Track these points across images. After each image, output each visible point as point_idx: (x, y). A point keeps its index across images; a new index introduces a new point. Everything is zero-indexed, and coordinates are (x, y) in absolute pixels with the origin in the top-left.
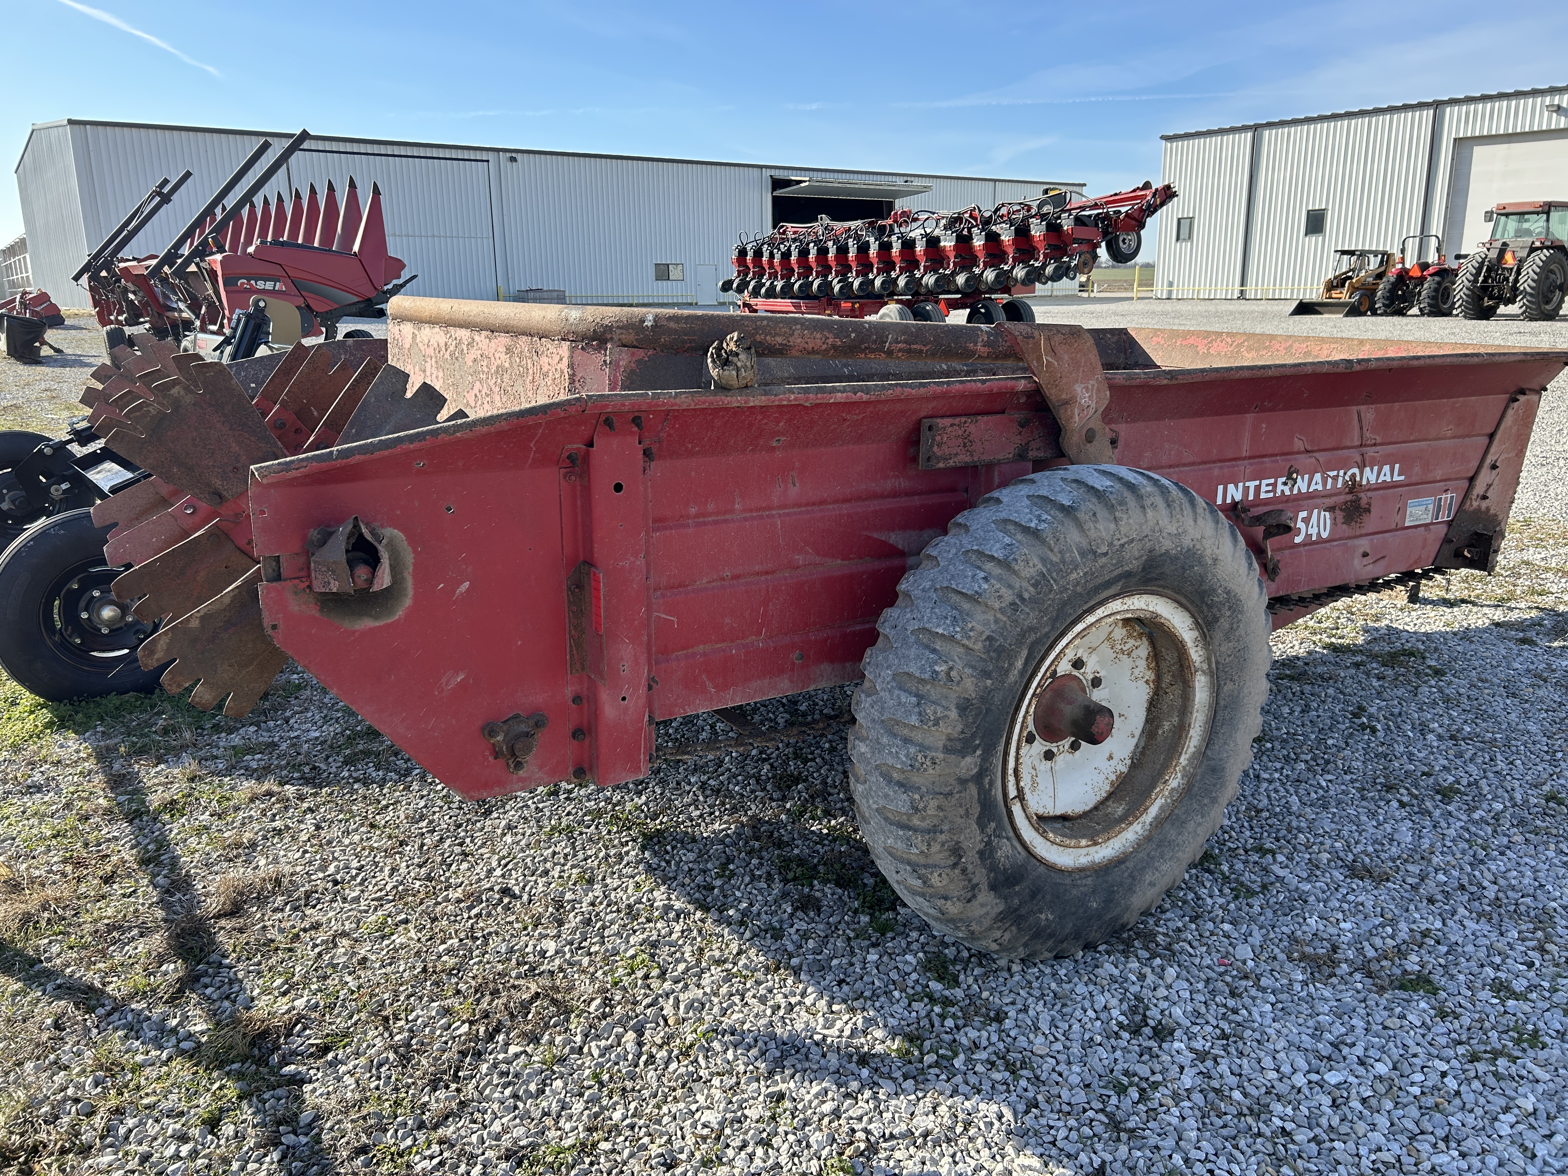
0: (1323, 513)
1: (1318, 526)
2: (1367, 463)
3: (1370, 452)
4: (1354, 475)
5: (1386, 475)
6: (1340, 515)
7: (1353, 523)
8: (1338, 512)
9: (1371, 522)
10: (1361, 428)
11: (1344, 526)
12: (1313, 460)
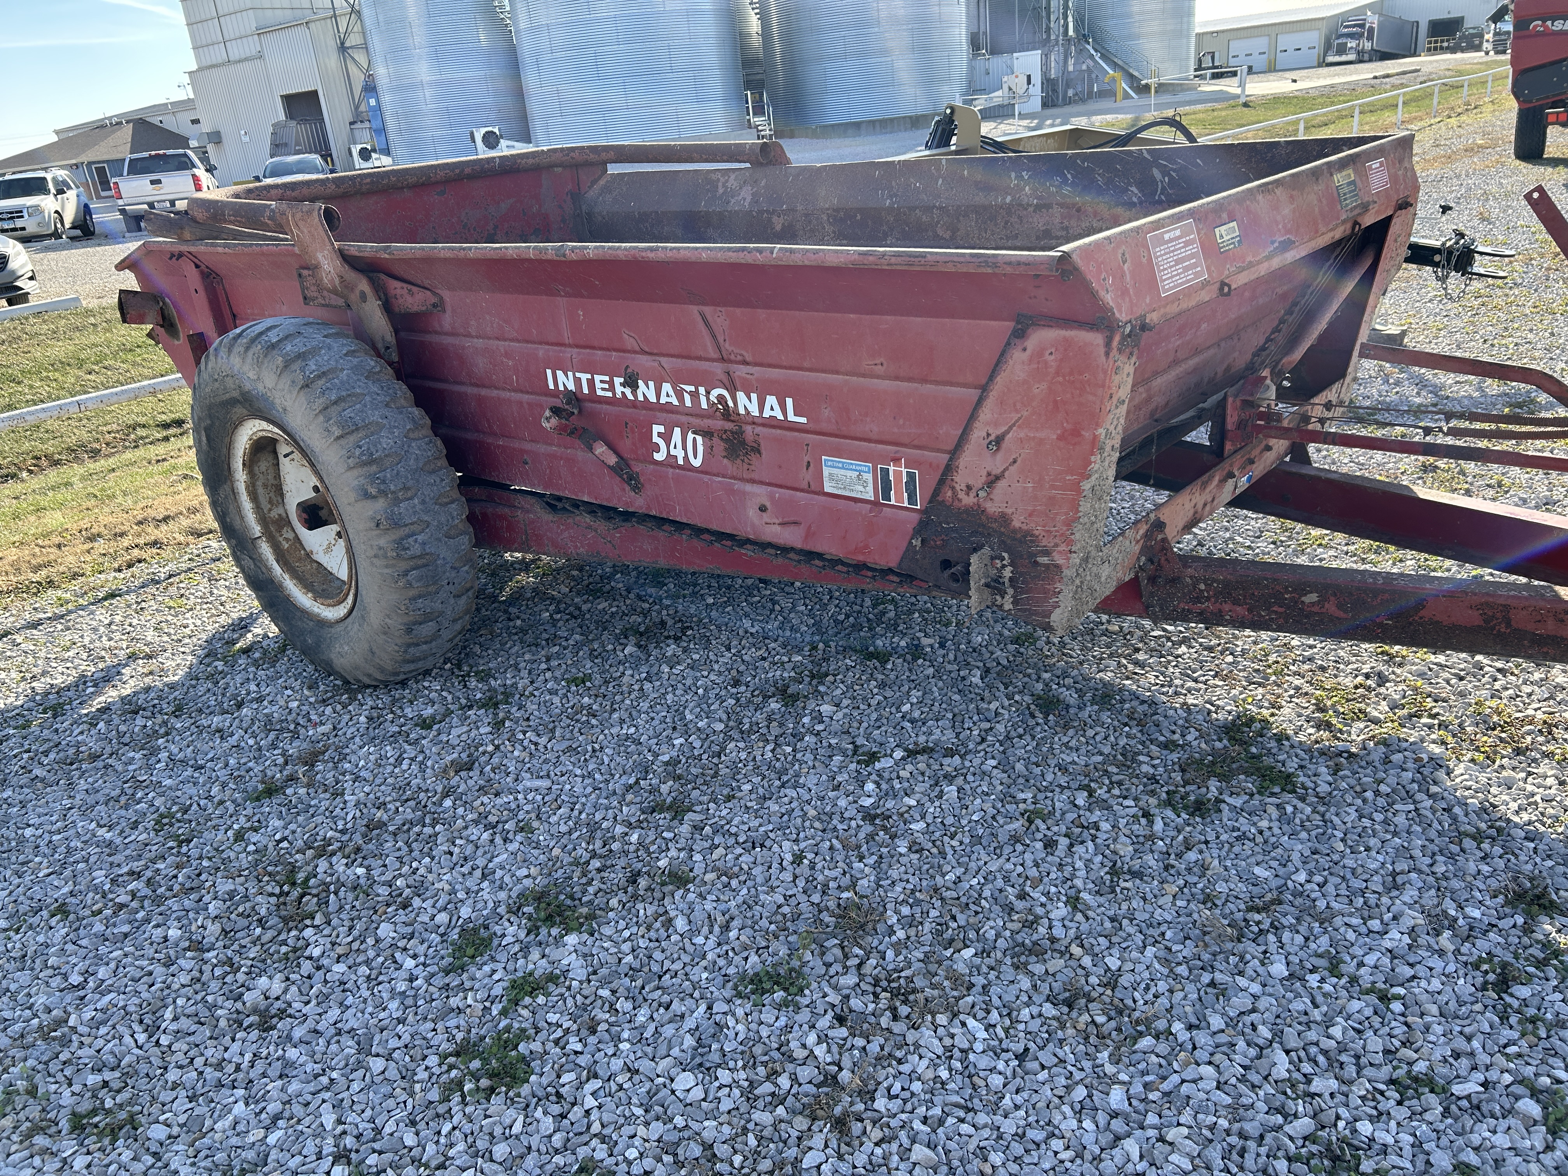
0: (690, 436)
1: (684, 448)
2: (738, 385)
3: (741, 371)
4: (720, 398)
5: (772, 408)
6: (720, 446)
7: (739, 461)
8: (716, 440)
9: (762, 467)
10: (714, 337)
11: (725, 461)
12: (656, 364)
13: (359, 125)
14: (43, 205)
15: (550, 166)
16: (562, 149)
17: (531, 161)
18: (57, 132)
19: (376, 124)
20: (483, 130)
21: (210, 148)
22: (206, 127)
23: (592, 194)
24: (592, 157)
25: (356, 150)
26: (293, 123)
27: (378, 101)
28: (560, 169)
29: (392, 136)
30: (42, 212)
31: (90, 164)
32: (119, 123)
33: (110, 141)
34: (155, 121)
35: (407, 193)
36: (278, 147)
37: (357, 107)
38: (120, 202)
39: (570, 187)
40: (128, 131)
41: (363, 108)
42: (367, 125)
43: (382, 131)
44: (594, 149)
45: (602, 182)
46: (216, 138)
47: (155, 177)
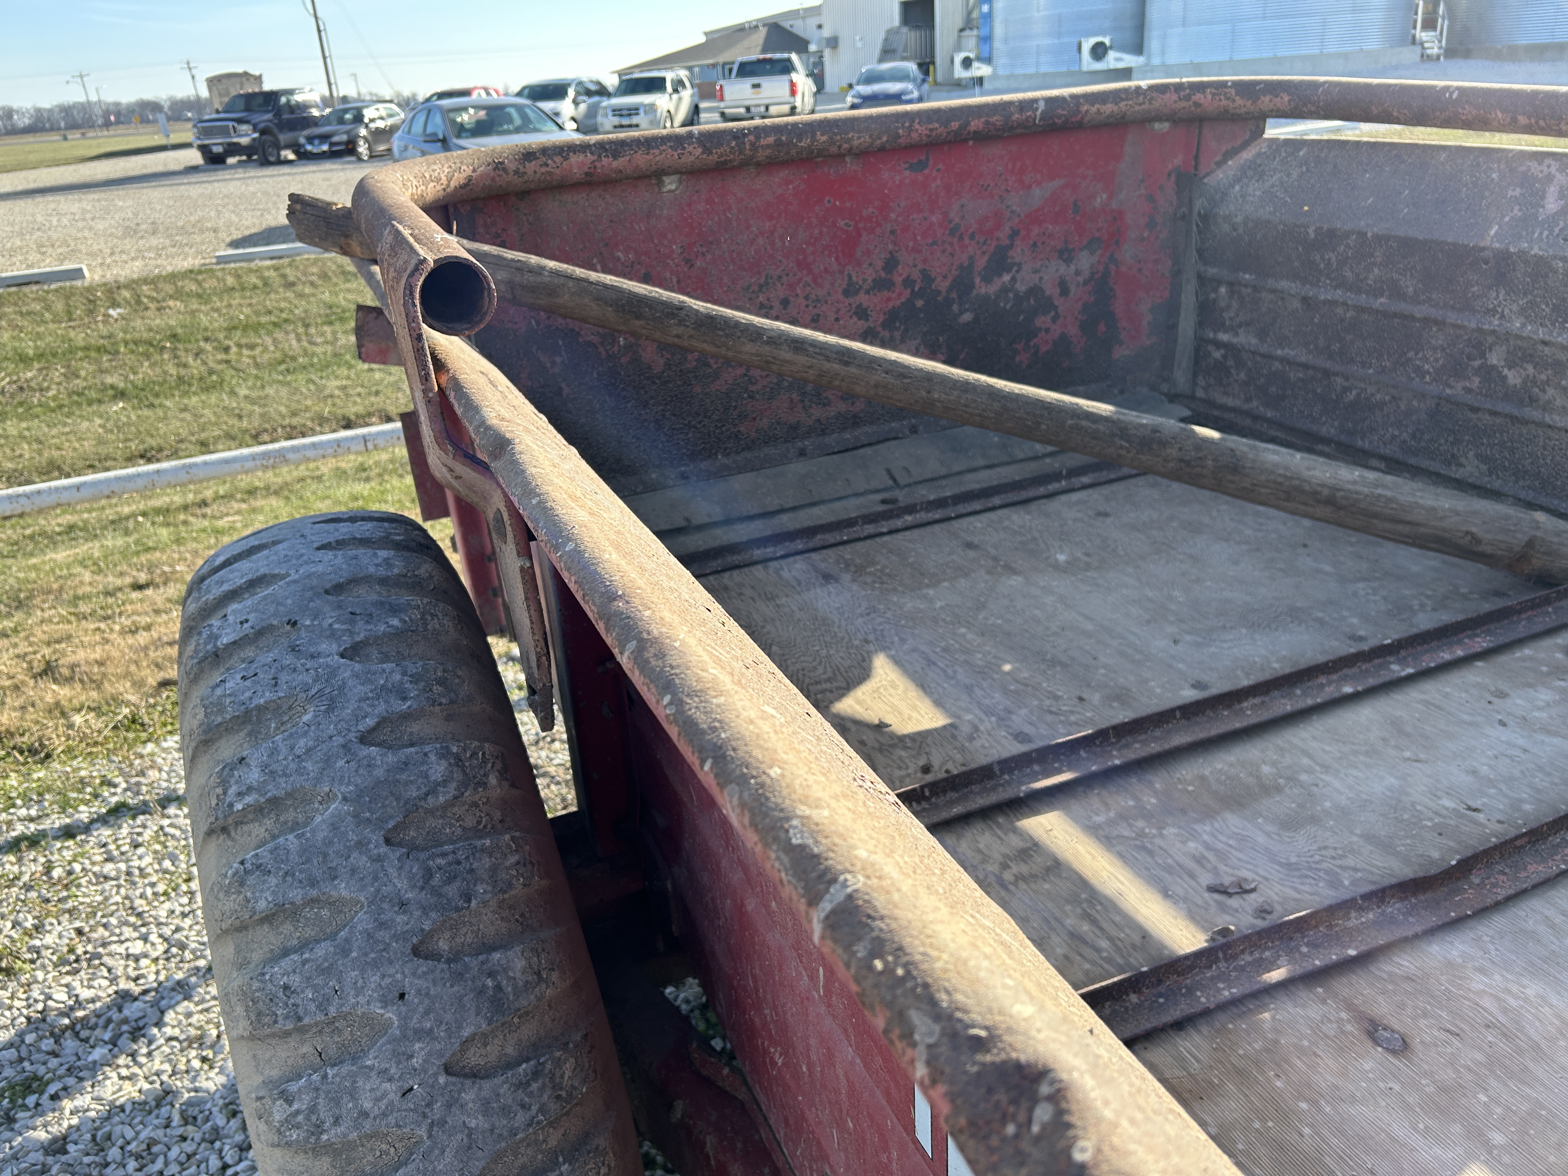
13: (967, 33)
14: (658, 103)
15: (1146, 120)
16: (1179, 87)
17: (1109, 108)
18: (706, 34)
19: (984, 32)
20: (1093, 41)
21: (827, 53)
22: (826, 33)
23: (1221, 176)
24: (1241, 104)
25: (958, 58)
26: (905, 30)
27: (991, 9)
28: (1166, 126)
29: (998, 44)
30: (655, 111)
31: (724, 64)
32: (756, 27)
33: (746, 43)
34: (786, 25)
35: (851, 165)
36: (887, 53)
37: (969, 13)
38: (722, 105)
39: (1177, 161)
40: (763, 32)
41: (975, 15)
42: (975, 32)
43: (986, 39)
44: (1246, 89)
45: (1247, 155)
46: (833, 43)
47: (756, 80)
